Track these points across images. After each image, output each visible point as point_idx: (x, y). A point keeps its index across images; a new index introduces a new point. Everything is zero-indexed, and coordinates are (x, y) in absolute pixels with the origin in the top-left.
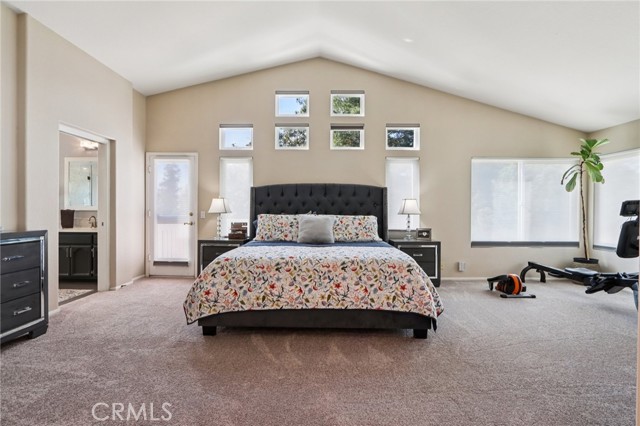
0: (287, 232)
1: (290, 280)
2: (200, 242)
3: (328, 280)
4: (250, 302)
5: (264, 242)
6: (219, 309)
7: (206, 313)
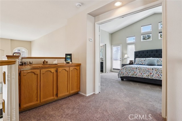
0: (143, 62)
1: (139, 71)
2: (122, 64)
3: (148, 72)
4: (130, 75)
5: (137, 64)
6: (124, 76)
7: (122, 76)
